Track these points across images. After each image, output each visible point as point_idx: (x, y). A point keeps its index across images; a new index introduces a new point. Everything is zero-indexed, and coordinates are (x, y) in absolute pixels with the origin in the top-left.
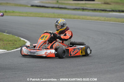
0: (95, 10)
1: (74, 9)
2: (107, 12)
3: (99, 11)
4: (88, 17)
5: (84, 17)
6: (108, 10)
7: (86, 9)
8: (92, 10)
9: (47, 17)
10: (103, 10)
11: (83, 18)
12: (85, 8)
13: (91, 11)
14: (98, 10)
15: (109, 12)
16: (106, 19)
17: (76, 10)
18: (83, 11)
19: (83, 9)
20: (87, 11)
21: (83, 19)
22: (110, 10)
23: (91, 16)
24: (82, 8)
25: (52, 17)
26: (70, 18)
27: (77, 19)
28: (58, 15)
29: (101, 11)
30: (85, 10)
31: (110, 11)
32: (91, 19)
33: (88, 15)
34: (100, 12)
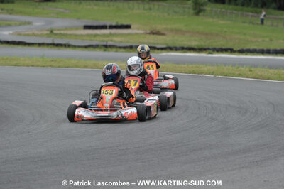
0: (131, 47)
1: (86, 47)
2: (156, 51)
6: (158, 46)
7: (111, 47)
8: (125, 48)
12: (110, 43)
13: (122, 50)
15: (160, 51)
17: (90, 49)
18: (105, 51)
19: (106, 47)
20: (114, 50)
22: (165, 46)
24: (105, 43)
25: (38, 66)
26: (77, 67)
27: (92, 68)
30: (109, 49)
31: (162, 49)
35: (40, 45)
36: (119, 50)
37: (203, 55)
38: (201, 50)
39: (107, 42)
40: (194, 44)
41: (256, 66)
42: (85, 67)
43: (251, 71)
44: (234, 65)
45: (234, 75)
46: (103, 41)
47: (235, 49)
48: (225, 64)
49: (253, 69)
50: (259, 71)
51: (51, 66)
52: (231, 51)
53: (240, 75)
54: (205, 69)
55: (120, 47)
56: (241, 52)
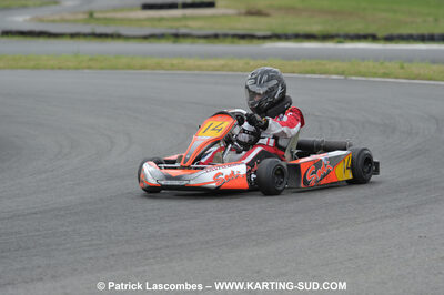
0: (216, 36)
1: (145, 38)
2: (255, 41)
3: (229, 39)
4: (190, 62)
5: (175, 61)
6: (259, 34)
7: (185, 36)
8: (206, 37)
9: (53, 68)
10: (243, 37)
11: (172, 65)
12: (183, 31)
13: (202, 41)
14: (226, 36)
15: (261, 41)
16: (252, 63)
17: (152, 40)
18: (175, 42)
19: (177, 37)
20: (189, 40)
21: (173, 67)
22: (268, 33)
23: (203, 56)
24: (174, 31)
25: (68, 68)
26: (129, 67)
27: (153, 69)
28: (91, 60)
29: (236, 40)
30: (181, 40)
31: (265, 38)
32: (199, 68)
33: (190, 56)
34: (233, 43)
35: (73, 36)
36: (196, 40)
37: (330, 45)
38: (326, 37)
39: (177, 29)
40: (315, 28)
41: (410, 60)
42: (143, 67)
43: (402, 67)
44: (376, 59)
45: (375, 75)
46: (172, 28)
47: (379, 35)
48: (363, 59)
49: (406, 65)
50: (415, 68)
51: (89, 68)
52: (374, 38)
53: (385, 75)
54: (332, 66)
55: (199, 37)
56: (389, 39)
